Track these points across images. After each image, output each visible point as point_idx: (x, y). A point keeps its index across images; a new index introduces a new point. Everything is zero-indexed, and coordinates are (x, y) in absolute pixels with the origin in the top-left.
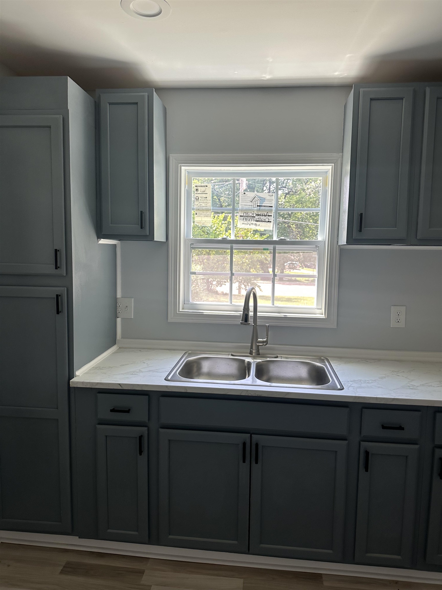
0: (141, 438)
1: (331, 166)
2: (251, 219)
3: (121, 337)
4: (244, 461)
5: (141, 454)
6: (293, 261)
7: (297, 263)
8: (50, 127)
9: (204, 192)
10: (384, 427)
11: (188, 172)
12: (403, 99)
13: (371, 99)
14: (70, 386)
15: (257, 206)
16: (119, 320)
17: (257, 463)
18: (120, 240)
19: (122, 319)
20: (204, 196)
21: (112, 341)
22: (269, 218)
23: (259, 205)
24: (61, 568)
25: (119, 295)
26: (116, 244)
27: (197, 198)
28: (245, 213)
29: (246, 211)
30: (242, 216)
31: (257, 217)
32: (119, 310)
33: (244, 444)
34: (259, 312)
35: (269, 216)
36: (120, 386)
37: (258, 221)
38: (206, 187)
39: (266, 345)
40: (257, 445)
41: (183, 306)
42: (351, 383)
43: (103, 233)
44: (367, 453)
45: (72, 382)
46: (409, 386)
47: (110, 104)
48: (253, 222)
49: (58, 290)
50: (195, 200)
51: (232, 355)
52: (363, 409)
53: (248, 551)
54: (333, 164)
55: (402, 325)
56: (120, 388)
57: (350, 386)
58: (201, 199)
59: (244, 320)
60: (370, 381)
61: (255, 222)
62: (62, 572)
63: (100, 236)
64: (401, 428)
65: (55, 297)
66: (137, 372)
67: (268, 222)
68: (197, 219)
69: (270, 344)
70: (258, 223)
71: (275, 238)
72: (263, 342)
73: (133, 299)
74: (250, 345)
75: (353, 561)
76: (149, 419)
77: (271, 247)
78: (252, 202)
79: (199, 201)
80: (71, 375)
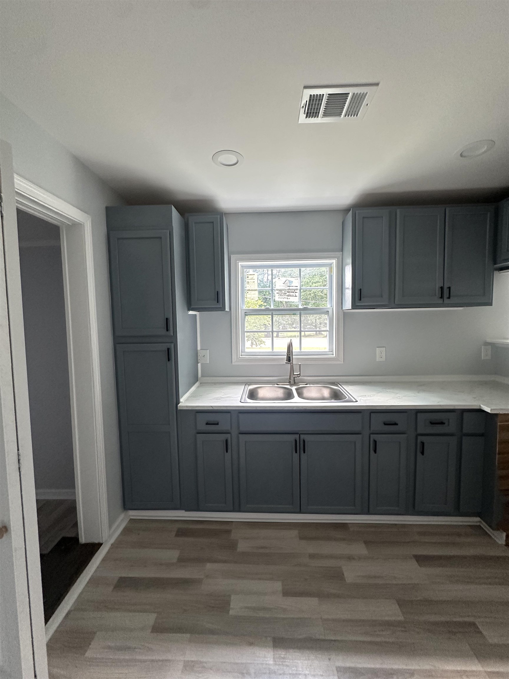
0: (227, 441)
1: (335, 260)
2: (284, 295)
3: (201, 376)
4: (296, 452)
5: (227, 452)
6: (285, 325)
7: (287, 325)
8: (161, 238)
9: (252, 279)
10: (385, 424)
11: (242, 266)
12: (383, 217)
13: (363, 218)
14: (178, 409)
15: (288, 286)
16: (199, 365)
17: (304, 452)
18: (198, 312)
19: (201, 364)
20: (253, 281)
21: (196, 379)
22: (296, 294)
23: (289, 286)
24: (175, 533)
25: (199, 348)
26: (196, 314)
27: (248, 282)
28: (280, 291)
29: (280, 290)
30: (278, 293)
31: (288, 293)
32: (199, 358)
33: (296, 441)
34: (294, 355)
35: (296, 292)
36: (211, 407)
37: (289, 296)
38: (254, 275)
39: (300, 376)
40: (304, 441)
41: (241, 354)
42: (361, 397)
43: (192, 307)
44: (375, 442)
45: (179, 406)
46: (397, 397)
47: (195, 223)
48: (285, 297)
49: (168, 345)
50: (247, 284)
51: (277, 385)
52: (372, 414)
53: (300, 512)
54: (337, 259)
55: (384, 359)
56: (212, 409)
57: (361, 399)
58: (250, 283)
59: (288, 360)
60: (372, 396)
61: (287, 297)
62: (177, 535)
63: (189, 309)
64: (396, 424)
65: (167, 349)
66: (220, 398)
67: (296, 296)
68: (248, 296)
69: (302, 376)
70: (289, 297)
71: (300, 307)
72: (298, 375)
73: (208, 350)
74: (289, 377)
75: (368, 513)
76: (231, 429)
77: (298, 312)
78: (284, 284)
79: (250, 284)
80: (178, 402)
